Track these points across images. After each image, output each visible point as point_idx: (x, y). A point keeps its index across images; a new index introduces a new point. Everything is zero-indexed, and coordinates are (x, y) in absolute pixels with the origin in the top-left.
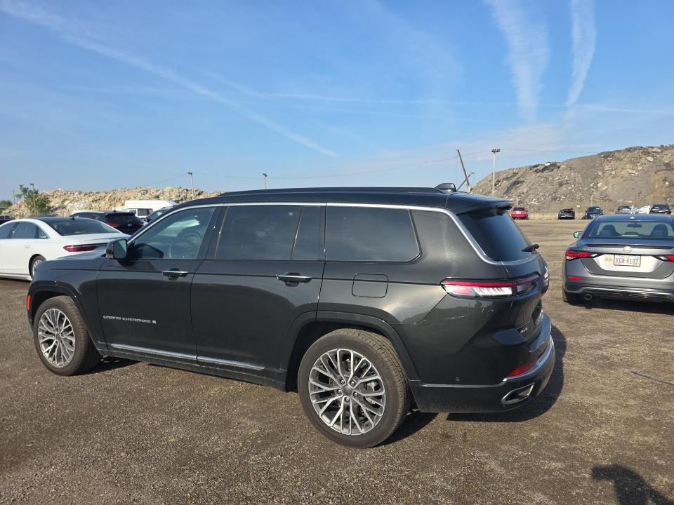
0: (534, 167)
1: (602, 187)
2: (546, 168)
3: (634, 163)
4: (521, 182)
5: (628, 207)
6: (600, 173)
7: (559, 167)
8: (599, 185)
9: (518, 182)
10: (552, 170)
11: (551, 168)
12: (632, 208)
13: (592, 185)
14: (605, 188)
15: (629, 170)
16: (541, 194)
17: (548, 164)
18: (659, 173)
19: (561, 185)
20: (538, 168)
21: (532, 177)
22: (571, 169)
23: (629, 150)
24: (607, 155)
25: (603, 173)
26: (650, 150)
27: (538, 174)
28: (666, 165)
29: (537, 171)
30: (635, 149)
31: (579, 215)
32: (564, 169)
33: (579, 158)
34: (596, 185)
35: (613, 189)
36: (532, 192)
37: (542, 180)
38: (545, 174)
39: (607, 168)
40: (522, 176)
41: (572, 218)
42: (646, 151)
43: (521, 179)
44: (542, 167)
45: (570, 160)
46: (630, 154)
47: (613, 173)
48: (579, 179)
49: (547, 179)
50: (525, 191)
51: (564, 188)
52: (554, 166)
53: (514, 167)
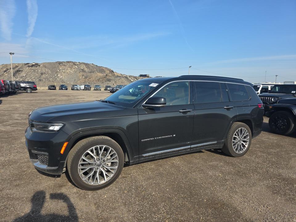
0: (27, 64)
1: (60, 76)
2: (33, 66)
3: (71, 68)
4: (21, 71)
5: (76, 85)
6: (58, 71)
7: (40, 66)
8: (59, 75)
9: (20, 71)
10: (37, 67)
11: (36, 66)
12: (78, 86)
13: (56, 75)
14: (61, 77)
15: (69, 70)
16: (33, 78)
17: (34, 64)
18: (81, 73)
19: (42, 74)
20: (29, 65)
21: (27, 69)
22: (45, 67)
23: (68, 62)
24: (60, 63)
25: (60, 71)
26: (76, 63)
27: (30, 68)
28: (82, 70)
29: (29, 66)
30: (70, 62)
31: (57, 88)
32: (42, 67)
33: (48, 63)
34: (57, 75)
35: (65, 78)
36: (28, 76)
37: (32, 71)
38: (33, 68)
39: (61, 68)
40: (21, 68)
41: (56, 89)
42: (74, 64)
43: (21, 69)
44: (31, 65)
45: (44, 63)
46: (69, 64)
47: (64, 71)
48: (50, 72)
49: (35, 71)
50: (24, 75)
51: (44, 76)
52: (37, 65)
53: (16, 63)
